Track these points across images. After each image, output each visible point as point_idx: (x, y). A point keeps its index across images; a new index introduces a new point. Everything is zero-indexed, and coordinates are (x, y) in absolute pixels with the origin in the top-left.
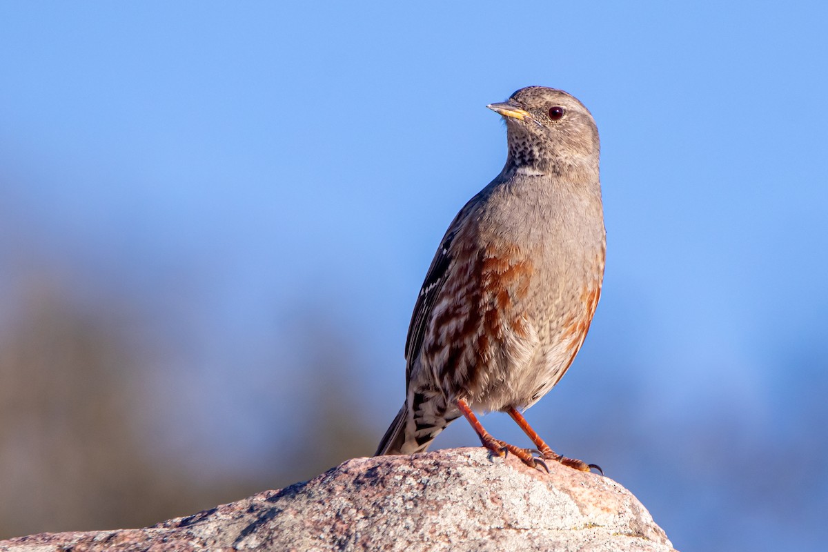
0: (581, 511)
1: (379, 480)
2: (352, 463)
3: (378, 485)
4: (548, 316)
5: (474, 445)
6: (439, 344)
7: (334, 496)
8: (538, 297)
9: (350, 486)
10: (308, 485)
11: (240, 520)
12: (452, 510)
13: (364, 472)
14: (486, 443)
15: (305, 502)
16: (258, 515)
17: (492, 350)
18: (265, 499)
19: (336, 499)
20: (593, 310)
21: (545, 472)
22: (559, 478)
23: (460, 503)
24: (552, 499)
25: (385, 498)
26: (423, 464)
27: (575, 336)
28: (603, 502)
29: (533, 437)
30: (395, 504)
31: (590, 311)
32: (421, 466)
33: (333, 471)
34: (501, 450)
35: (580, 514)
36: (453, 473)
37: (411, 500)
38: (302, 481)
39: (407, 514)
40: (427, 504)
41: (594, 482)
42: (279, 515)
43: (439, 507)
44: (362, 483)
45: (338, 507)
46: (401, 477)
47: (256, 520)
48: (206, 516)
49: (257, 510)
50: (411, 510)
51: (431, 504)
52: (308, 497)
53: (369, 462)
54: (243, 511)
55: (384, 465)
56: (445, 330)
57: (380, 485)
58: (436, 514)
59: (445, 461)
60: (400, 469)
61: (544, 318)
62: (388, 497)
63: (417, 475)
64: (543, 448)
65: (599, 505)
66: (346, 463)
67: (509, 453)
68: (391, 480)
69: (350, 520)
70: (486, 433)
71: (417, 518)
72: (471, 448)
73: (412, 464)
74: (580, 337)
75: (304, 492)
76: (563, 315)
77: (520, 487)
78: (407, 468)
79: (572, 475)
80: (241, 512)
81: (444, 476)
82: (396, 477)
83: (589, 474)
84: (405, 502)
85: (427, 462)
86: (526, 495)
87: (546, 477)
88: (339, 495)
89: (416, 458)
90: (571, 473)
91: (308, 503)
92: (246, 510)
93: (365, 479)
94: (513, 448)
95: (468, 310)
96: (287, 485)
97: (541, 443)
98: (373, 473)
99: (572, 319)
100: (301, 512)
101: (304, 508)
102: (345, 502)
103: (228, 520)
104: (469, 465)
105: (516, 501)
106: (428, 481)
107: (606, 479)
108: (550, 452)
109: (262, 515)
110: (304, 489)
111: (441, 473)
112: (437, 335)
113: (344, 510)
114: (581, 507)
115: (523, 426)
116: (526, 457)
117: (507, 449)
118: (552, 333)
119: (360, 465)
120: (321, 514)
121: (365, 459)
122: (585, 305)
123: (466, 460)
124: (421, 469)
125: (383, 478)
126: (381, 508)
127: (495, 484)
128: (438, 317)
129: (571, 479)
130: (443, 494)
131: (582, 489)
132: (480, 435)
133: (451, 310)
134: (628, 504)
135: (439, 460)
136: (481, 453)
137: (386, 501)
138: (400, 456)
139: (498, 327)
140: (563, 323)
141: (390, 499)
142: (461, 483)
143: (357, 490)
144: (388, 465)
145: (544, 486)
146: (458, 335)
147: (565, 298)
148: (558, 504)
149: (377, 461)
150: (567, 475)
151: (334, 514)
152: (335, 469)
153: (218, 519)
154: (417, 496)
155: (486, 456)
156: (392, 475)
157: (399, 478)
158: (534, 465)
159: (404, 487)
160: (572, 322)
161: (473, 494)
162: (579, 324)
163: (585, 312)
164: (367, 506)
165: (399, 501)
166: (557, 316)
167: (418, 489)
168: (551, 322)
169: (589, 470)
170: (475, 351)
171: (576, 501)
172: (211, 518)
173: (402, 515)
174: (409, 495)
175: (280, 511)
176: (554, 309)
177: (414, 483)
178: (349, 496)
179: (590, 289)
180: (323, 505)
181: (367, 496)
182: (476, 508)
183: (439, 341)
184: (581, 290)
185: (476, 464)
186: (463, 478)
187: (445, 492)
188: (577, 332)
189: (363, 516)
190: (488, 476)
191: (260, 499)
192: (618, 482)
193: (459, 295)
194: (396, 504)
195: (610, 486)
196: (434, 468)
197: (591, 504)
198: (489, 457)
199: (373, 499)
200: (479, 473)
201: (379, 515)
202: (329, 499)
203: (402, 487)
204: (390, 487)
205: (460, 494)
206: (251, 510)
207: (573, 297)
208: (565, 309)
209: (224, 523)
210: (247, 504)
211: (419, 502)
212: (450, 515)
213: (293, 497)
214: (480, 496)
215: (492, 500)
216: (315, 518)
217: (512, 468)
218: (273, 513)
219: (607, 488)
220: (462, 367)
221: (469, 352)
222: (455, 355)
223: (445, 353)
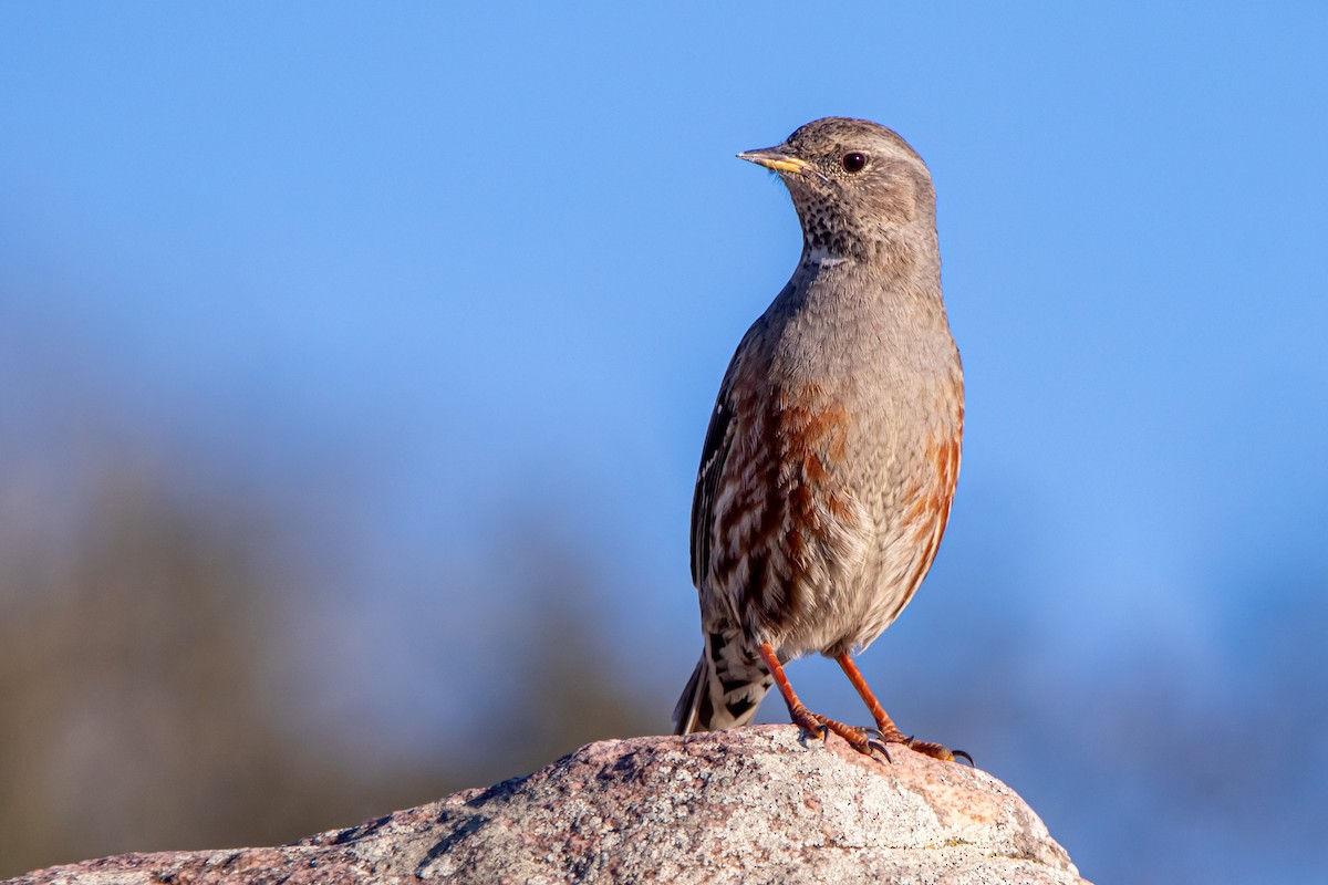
0: (940, 820)
1: (636, 774)
2: (595, 747)
3: (634, 781)
4: (879, 485)
5: (779, 722)
6: (732, 557)
7: (568, 798)
9: (593, 782)
10: (529, 780)
11: (427, 833)
12: (746, 819)
13: (613, 762)
14: (798, 719)
15: (524, 807)
16: (454, 826)
17: (810, 549)
18: (463, 802)
19: (572, 802)
20: (949, 478)
21: (886, 762)
22: (907, 770)
23: (757, 809)
24: (896, 802)
25: (646, 801)
26: (701, 749)
27: (925, 519)
28: (973, 807)
29: (871, 705)
30: (660, 810)
31: (945, 478)
32: (699, 752)
33: (566, 760)
34: (819, 729)
35: (938, 825)
36: (747, 763)
37: (684, 803)
38: (521, 776)
39: (678, 825)
40: (709, 809)
41: (959, 777)
42: (486, 826)
43: (727, 814)
44: (610, 778)
45: (574, 815)
46: (670, 768)
47: (450, 833)
48: (375, 827)
49: (453, 818)
50: (684, 818)
51: (715, 810)
52: (528, 800)
53: (621, 747)
54: (430, 820)
55: (643, 751)
56: (736, 534)
57: (637, 781)
58: (722, 825)
59: (735, 746)
60: (668, 757)
61: (874, 490)
62: (650, 799)
63: (693, 766)
64: (884, 724)
65: (968, 811)
66: (587, 748)
67: (832, 734)
68: (654, 774)
69: (593, 834)
70: (798, 702)
71: (694, 831)
72: (775, 726)
73: (685, 750)
75: (524, 792)
76: (902, 483)
77: (848, 785)
78: (678, 756)
79: (927, 767)
80: (427, 822)
81: (734, 768)
82: (662, 769)
83: (953, 764)
84: (674, 806)
85: (709, 746)
86: (858, 796)
87: (888, 769)
88: (574, 799)
89: (691, 741)
90: (926, 762)
91: (529, 808)
92: (435, 818)
93: (615, 773)
94: (837, 725)
95: (763, 496)
96: (498, 782)
97: (882, 717)
98: (627, 763)
99: (917, 489)
100: (518, 821)
101: (523, 816)
102: (584, 807)
103: (409, 835)
104: (772, 752)
105: (842, 805)
106: (710, 775)
107: (979, 773)
108: (894, 732)
109: (460, 827)
110: (523, 787)
111: (729, 763)
112: (726, 543)
113: (582, 819)
114: (941, 814)
115: (858, 686)
116: (857, 739)
117: (828, 727)
119: (608, 750)
120: (549, 825)
121: (614, 742)
122: (934, 467)
123: (766, 743)
124: (698, 756)
125: (642, 771)
126: (638, 816)
127: (811, 780)
128: (723, 517)
129: (925, 772)
130: (733, 795)
131: (942, 787)
132: (790, 704)
133: (739, 501)
134: (1012, 809)
135: (726, 744)
136: (790, 733)
137: (647, 804)
138: (667, 738)
139: (812, 512)
140: (903, 496)
141: (652, 802)
142: (760, 778)
143: (603, 789)
144: (650, 751)
145: (885, 782)
146: (756, 537)
147: (900, 457)
148: (905, 810)
149: (633, 745)
150: (920, 766)
151: (568, 825)
152: (569, 757)
153: (394, 831)
154: (693, 798)
155: (797, 737)
156: (656, 765)
157: (667, 770)
158: (869, 751)
159: (673, 784)
160: (916, 495)
161: (778, 794)
162: (929, 499)
163: (937, 481)
164: (617, 813)
165: (666, 805)
166: (892, 485)
167: (694, 787)
168: (884, 495)
169: (953, 758)
170: (785, 556)
171: (933, 806)
172: (383, 830)
173: (671, 827)
174: (682, 796)
175: (487, 821)
176: (886, 475)
177: (689, 779)
178: (590, 798)
179: (938, 440)
180: (552, 810)
181: (617, 798)
182: (783, 816)
183: (731, 552)
184: (924, 443)
185: (782, 749)
186: (762, 771)
187: (735, 792)
188: (927, 513)
189: (612, 828)
190: (800, 768)
191: (456, 803)
192: (996, 777)
193: (747, 474)
194: (663, 810)
195: (983, 783)
196: (718, 756)
197: (955, 810)
198: (802, 740)
199: (627, 803)
200: (787, 763)
201: (636, 826)
202: (561, 802)
203: (671, 783)
204: (652, 784)
205: (758, 795)
206: (443, 819)
207: (913, 454)
208: (903, 474)
209: (402, 839)
210: (437, 810)
211: (696, 806)
212: (743, 826)
213: (507, 800)
214: (789, 798)
215: (807, 804)
216: (540, 830)
217: (836, 755)
218: (476, 824)
219: (979, 786)
220: (772, 586)
221: (777, 560)
222: (758, 568)
223: (743, 567)
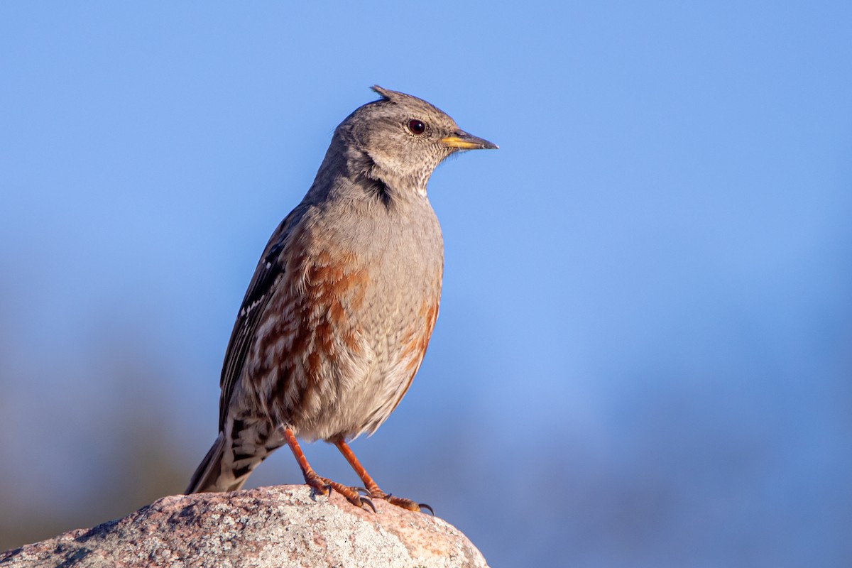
0: (410, 554)
1: (195, 519)
2: (166, 501)
3: (193, 524)
4: (385, 329)
5: (297, 483)
6: (266, 367)
7: (147, 536)
8: (374, 309)
9: (164, 525)
10: (119, 523)
11: (47, 561)
12: (273, 552)
13: (179, 510)
14: (310, 481)
15: (116, 542)
16: (66, 556)
17: (324, 367)
18: (73, 539)
19: (150, 539)
20: (432, 328)
21: (372, 512)
22: (387, 518)
23: (281, 545)
24: (379, 540)
25: (202, 538)
26: (242, 502)
27: (415, 355)
28: (433, 544)
29: (360, 473)
30: (212, 545)
31: (430, 327)
32: (239, 504)
33: (146, 509)
34: (325, 488)
35: (409, 557)
36: (274, 512)
37: (229, 540)
38: (114, 520)
39: (224, 556)
40: (246, 545)
41: (424, 523)
42: (89, 555)
43: (259, 548)
44: (178, 522)
45: (151, 548)
46: (219, 516)
47: (64, 560)
48: (10, 556)
49: (65, 550)
50: (229, 551)
51: (251, 545)
52: (119, 537)
53: (184, 500)
54: (50, 551)
55: (200, 503)
56: (272, 351)
57: (196, 524)
58: (256, 556)
59: (265, 500)
60: (217, 507)
61: (380, 332)
62: (205, 537)
63: (236, 514)
64: (371, 485)
65: (429, 547)
66: (161, 501)
67: (334, 491)
68: (208, 519)
69: (164, 562)
70: (310, 469)
71: (236, 560)
72: (294, 486)
73: (230, 503)
74: (419, 355)
75: (116, 532)
76: (402, 329)
77: (345, 528)
78: (225, 506)
79: (401, 516)
80: (47, 553)
81: (264, 516)
82: (214, 516)
83: (419, 514)
84: (222, 543)
85: (247, 500)
86: (352, 536)
87: (373, 517)
88: (151, 537)
89: (235, 496)
90: (400, 512)
91: (119, 543)
92: (53, 550)
93: (181, 518)
94: (338, 485)
95: (297, 326)
96: (98, 524)
97: (369, 481)
98: (189, 512)
99: (411, 334)
100: (112, 552)
101: (115, 548)
102: (158, 543)
103: (34, 561)
104: (291, 504)
105: (341, 542)
106: (247, 520)
107: (437, 520)
108: (378, 491)
109: (70, 556)
110: (115, 528)
111: (261, 512)
112: (263, 357)
113: (157, 551)
114: (410, 549)
115: (351, 461)
116: (352, 495)
117: (331, 487)
118: (391, 348)
119: (175, 502)
120: (133, 555)
121: (180, 497)
122: (424, 320)
123: (287, 498)
124: (240, 507)
125: (199, 517)
126: (196, 549)
127: (318, 524)
128: (263, 338)
129: (399, 520)
130: (263, 534)
131: (411, 529)
132: (304, 471)
133: (278, 328)
134: (461, 546)
135: (259, 498)
136: (303, 492)
137: (203, 541)
138: (217, 494)
139: (330, 343)
140: (402, 338)
141: (207, 539)
142: (283, 523)
143: (172, 530)
144: (205, 503)
145: (371, 527)
146: (286, 355)
147: (403, 310)
148: (385, 546)
149: (193, 499)
150: (396, 515)
151: (147, 555)
152: (148, 507)
153: (24, 559)
154: (235, 537)
155: (309, 494)
156: (209, 513)
157: (217, 517)
158: (360, 504)
159: (221, 527)
160: (411, 338)
161: (295, 534)
162: (418, 341)
163: (425, 329)
164: (182, 547)
165: (216, 541)
166: (394, 330)
167: (236, 529)
168: (388, 336)
169: (419, 510)
170: (305, 370)
171: (405, 543)
172: (16, 558)
173: (220, 557)
174: (227, 535)
175: (90, 552)
176: (391, 322)
177: (232, 523)
178: (163, 536)
179: (429, 303)
180: (136, 545)
181: (182, 537)
182: (299, 550)
183: (266, 363)
184: (419, 304)
185: (299, 503)
186: (284, 518)
187: (265, 532)
188: (416, 350)
189: (178, 558)
190: (311, 516)
191: (68, 539)
192: (449, 523)
193: (287, 310)
194: (214, 545)
195: (441, 527)
196: (253, 507)
197: (420, 546)
198: (312, 496)
199: (189, 540)
200: (302, 512)
201: (195, 556)
202: (142, 539)
203: (220, 526)
204: (207, 527)
205: (282, 535)
206: (59, 550)
207: (412, 310)
208: (403, 323)
209: (29, 564)
210: (54, 544)
211: (238, 542)
212: (270, 557)
213: (104, 537)
214: (303, 537)
215: (316, 541)
216: (127, 559)
217: (336, 507)
218: (82, 554)
219: (438, 529)
220: (292, 390)
221: (299, 373)
222: (284, 377)
223: (273, 376)
